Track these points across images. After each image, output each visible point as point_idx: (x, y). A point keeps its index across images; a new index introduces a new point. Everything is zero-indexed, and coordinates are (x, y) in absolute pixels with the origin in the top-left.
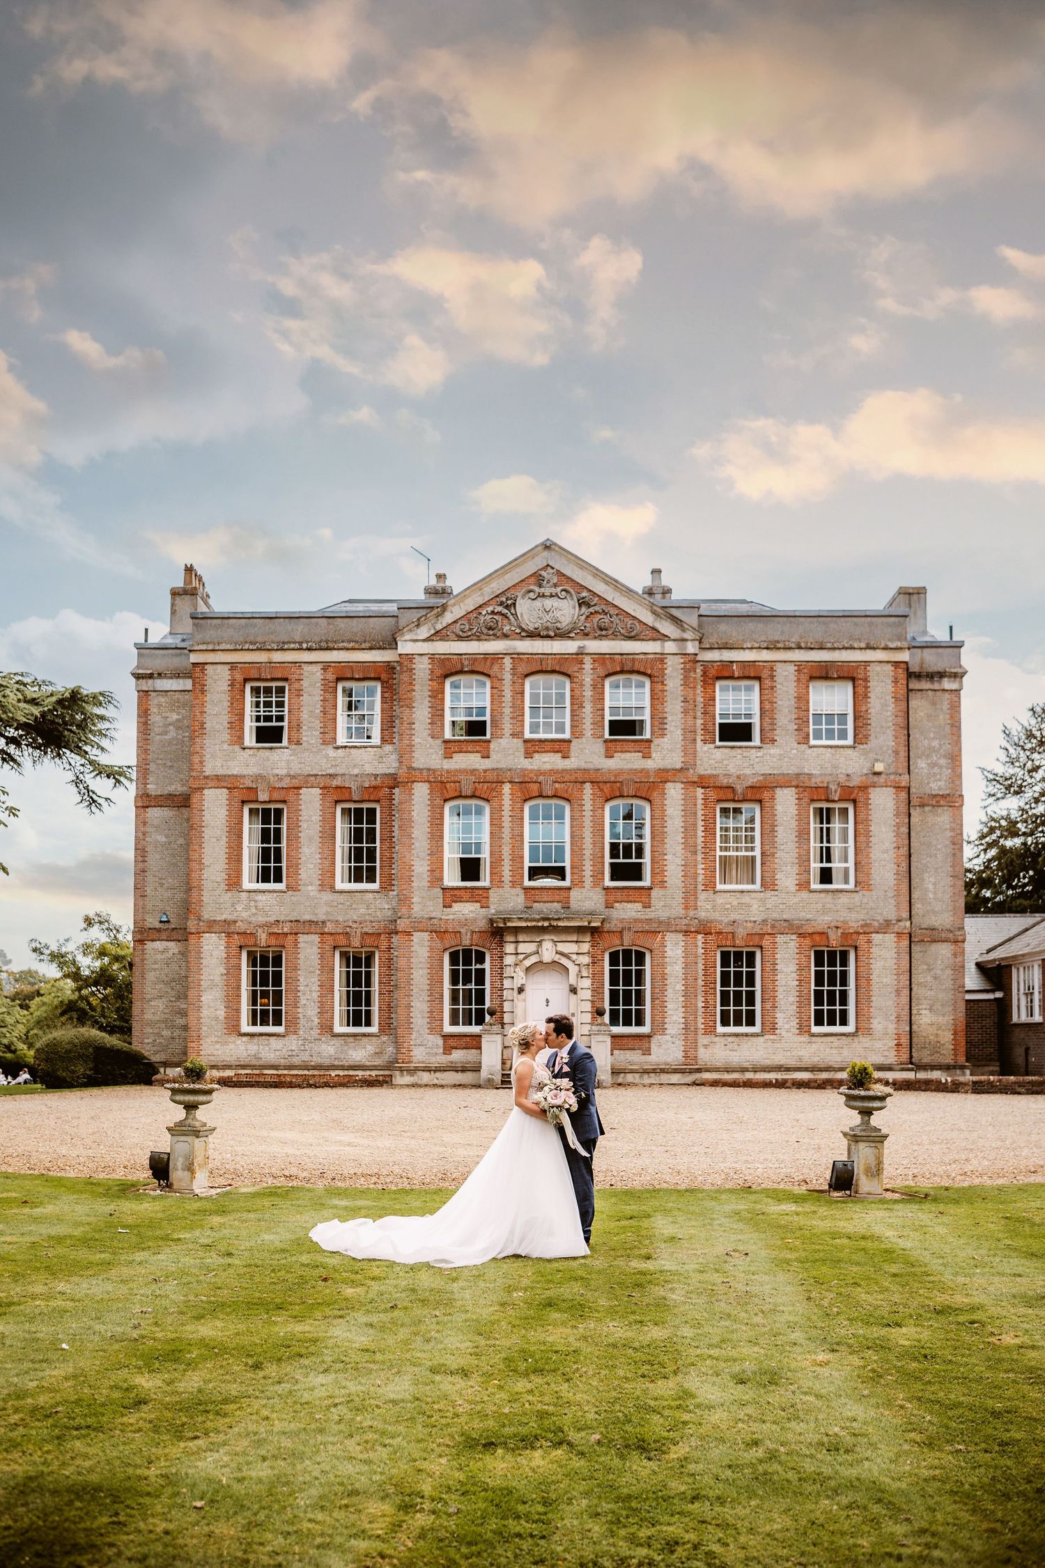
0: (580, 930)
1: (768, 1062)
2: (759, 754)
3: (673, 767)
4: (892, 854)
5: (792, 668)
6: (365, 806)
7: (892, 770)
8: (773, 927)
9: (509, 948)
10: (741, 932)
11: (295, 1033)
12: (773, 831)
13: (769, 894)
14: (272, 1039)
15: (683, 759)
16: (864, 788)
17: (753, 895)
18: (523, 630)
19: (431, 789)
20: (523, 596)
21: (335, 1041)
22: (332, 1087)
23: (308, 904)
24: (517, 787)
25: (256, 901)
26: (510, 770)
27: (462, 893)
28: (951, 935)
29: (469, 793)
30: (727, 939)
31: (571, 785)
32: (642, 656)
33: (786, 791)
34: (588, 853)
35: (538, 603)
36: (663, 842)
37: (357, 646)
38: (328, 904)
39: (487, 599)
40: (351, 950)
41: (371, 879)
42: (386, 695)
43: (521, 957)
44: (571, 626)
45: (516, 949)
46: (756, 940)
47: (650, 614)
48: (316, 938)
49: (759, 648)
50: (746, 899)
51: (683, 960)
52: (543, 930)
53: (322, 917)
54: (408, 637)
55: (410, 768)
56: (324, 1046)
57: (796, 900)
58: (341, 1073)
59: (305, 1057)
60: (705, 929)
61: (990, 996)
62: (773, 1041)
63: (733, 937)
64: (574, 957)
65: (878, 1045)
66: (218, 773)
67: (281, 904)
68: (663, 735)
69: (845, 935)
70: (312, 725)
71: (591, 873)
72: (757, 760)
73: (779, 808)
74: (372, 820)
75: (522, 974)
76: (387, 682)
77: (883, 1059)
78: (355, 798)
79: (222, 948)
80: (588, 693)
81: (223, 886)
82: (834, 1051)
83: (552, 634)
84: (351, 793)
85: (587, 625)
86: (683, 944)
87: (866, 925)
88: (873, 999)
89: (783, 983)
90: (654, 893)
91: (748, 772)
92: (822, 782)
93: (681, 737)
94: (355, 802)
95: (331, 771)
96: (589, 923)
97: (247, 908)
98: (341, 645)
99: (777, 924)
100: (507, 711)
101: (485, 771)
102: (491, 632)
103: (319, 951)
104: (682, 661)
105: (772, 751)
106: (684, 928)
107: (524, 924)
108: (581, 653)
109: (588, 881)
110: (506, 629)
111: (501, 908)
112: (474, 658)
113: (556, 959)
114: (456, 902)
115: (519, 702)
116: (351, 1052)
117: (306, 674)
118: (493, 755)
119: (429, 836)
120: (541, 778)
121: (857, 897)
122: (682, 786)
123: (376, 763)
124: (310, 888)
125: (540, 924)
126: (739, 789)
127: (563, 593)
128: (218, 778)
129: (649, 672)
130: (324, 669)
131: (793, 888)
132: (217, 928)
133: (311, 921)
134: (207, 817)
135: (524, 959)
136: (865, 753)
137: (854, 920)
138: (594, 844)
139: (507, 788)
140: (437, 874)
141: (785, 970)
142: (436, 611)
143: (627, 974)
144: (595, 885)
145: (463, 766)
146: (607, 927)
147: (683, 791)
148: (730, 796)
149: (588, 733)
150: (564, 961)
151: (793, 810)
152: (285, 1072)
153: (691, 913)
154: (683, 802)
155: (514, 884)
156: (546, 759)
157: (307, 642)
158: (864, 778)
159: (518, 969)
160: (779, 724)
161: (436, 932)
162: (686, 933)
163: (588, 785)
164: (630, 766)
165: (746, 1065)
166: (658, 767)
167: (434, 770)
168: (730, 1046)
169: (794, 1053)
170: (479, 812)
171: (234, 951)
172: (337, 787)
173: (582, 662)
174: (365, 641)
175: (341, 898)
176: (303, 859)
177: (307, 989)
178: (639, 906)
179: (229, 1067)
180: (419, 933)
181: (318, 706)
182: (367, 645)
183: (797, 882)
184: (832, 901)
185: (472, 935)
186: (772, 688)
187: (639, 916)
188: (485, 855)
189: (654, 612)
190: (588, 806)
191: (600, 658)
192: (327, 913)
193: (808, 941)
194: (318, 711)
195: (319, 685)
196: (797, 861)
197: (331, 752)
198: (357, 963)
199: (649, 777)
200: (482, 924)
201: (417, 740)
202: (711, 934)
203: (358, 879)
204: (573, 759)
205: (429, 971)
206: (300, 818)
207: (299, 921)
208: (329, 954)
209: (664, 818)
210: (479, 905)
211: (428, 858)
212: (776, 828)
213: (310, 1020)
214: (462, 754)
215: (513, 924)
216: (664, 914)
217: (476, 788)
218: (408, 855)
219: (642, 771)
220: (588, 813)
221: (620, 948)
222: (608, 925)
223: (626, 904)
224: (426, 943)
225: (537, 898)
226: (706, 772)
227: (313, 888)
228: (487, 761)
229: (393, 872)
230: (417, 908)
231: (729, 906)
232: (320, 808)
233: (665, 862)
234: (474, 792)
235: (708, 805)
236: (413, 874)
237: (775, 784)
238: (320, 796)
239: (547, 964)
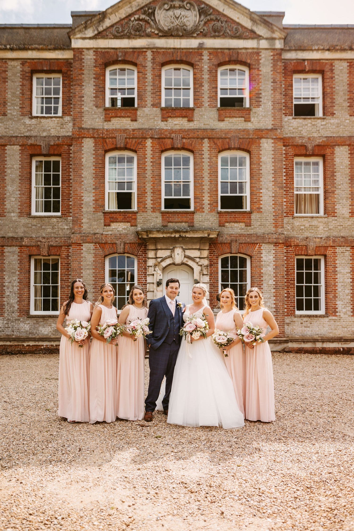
0: (201, 240)
1: (331, 335)
2: (324, 123)
3: (266, 127)
5: (345, 64)
6: (52, 159)
8: (334, 241)
9: (151, 254)
10: (312, 245)
11: (2, 315)
12: (333, 176)
13: (331, 219)
15: (273, 123)
17: (320, 220)
18: (160, 30)
19: (96, 143)
20: (160, 8)
21: (29, 321)
22: (23, 354)
23: (11, 225)
24: (156, 142)
26: (151, 129)
27: (117, 216)
29: (122, 145)
30: (302, 250)
31: (194, 140)
32: (244, 51)
33: (342, 148)
34: (206, 188)
35: (170, 13)
36: (259, 180)
37: (45, 47)
38: (25, 225)
39: (134, 10)
40: (42, 258)
41: (56, 210)
42: (66, 82)
43: (159, 260)
44: (194, 28)
45: (156, 254)
46: (322, 251)
47: (249, 21)
48: (16, 249)
49: (323, 49)
50: (315, 222)
51: (274, 263)
52: (175, 240)
53: (21, 235)
54: (78, 36)
55: (81, 128)
56: (22, 325)
57: (349, 223)
58: (31, 343)
59: (8, 332)
60: (287, 243)
62: (335, 321)
63: (306, 248)
64: (198, 260)
68: (259, 106)
70: (14, 102)
71: (209, 202)
72: (322, 127)
73: (337, 160)
74: (56, 169)
75: (160, 272)
76: (66, 73)
78: (44, 152)
80: (206, 76)
83: (181, 34)
84: (41, 149)
85: (205, 28)
86: (274, 252)
89: (341, 280)
90: (253, 216)
91: (315, 135)
93: (271, 107)
94: (45, 155)
95: (27, 134)
96: (209, 235)
98: (34, 46)
99: (337, 240)
100: (149, 88)
101: (134, 130)
102: (138, 33)
103: (19, 258)
104: (272, 54)
105: (332, 121)
106: (275, 240)
107: (161, 236)
108: (201, 47)
109: (207, 207)
110: (149, 30)
111: (145, 227)
112: (124, 51)
113: (184, 261)
114: (113, 222)
115: (157, 82)
116: (40, 328)
117: (10, 67)
118: (140, 120)
119: (94, 175)
120: (173, 135)
122: (273, 141)
123: (58, 128)
124: (12, 214)
125: (173, 236)
126: (310, 147)
127: (188, 5)
129: (249, 61)
130: (23, 64)
131: (347, 215)
133: (13, 238)
135: (162, 261)
138: (211, 181)
139: (149, 143)
140: (100, 202)
141: (342, 271)
142: (98, 17)
143: (234, 273)
144: (211, 211)
145: (118, 127)
147: (273, 145)
148: (304, 152)
149: (206, 104)
150: (190, 263)
151: (347, 161)
153: (280, 230)
154: (273, 152)
155: (154, 210)
156: (176, 122)
157: (10, 45)
159: (157, 269)
160: (337, 102)
161: (99, 243)
162: (276, 244)
163: (206, 140)
164: (236, 127)
165: (316, 337)
166: (255, 128)
167: (98, 130)
168: (305, 324)
169: (349, 329)
170: (130, 160)
172: (31, 145)
173: (201, 55)
174: (51, 44)
175: (34, 222)
176: (8, 194)
177: (10, 285)
178: (242, 225)
180: (87, 244)
181: (18, 89)
182: (52, 47)
183: (350, 211)
185: (125, 246)
186: (332, 78)
187: (242, 232)
188: (134, 190)
189: (252, 19)
190: (206, 155)
191: (214, 52)
192: (25, 232)
194: (18, 93)
195: (19, 75)
196: (350, 196)
197: (27, 121)
198: (46, 266)
199: (249, 135)
200: (132, 238)
201: (86, 109)
202: (291, 246)
203: (47, 209)
204: (195, 122)
205: (94, 271)
206: (6, 166)
207: (4, 237)
208: (26, 260)
209: (259, 163)
210: (129, 224)
211: (94, 191)
212: (335, 174)
213: (12, 306)
214: (117, 119)
215: (154, 236)
216: (260, 231)
217: (127, 143)
218: (79, 189)
219: (244, 130)
220: (206, 160)
221: (229, 255)
222: (221, 239)
223: (233, 224)
224: (92, 252)
225: (171, 220)
226: (287, 136)
227: (15, 214)
228: (135, 123)
229: (70, 203)
230: (85, 227)
231: (303, 227)
232: (20, 159)
233: (261, 195)
234: (126, 145)
235: (288, 158)
236: (82, 202)
237: (334, 144)
238: (20, 151)
239: (178, 265)
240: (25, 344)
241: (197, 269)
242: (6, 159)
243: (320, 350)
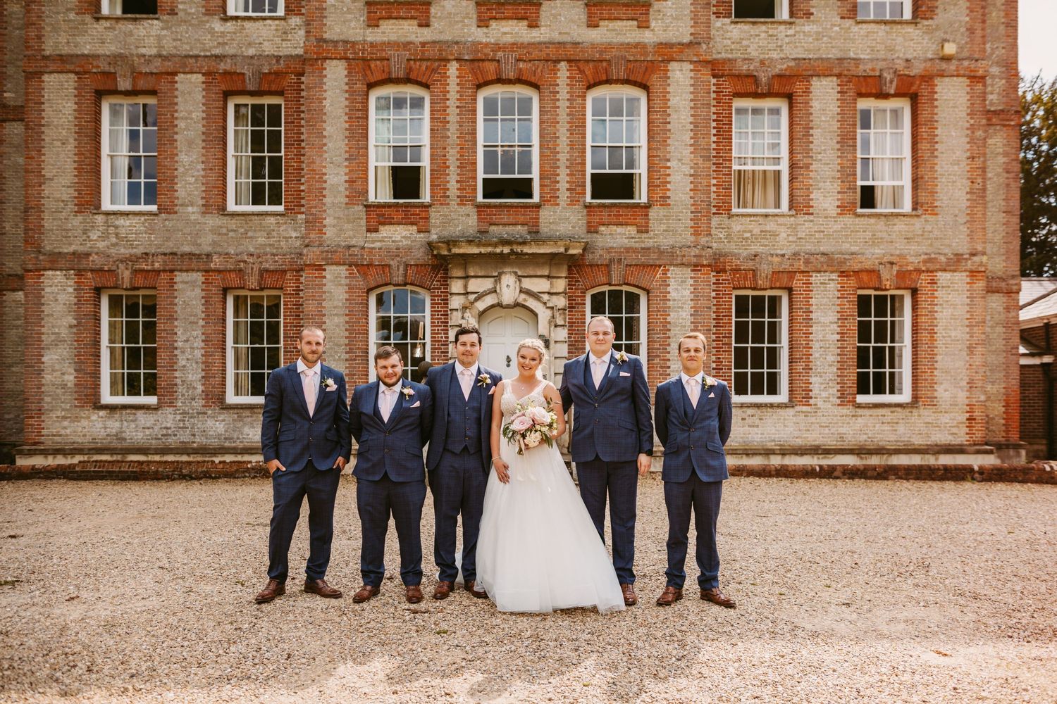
0: (553, 259)
1: (799, 442)
2: (790, 32)
3: (679, 40)
4: (964, 165)
6: (267, 101)
7: (965, 54)
8: (807, 262)
9: (456, 286)
10: (765, 269)
11: (171, 404)
12: (807, 135)
13: (801, 219)
14: (140, 414)
15: (692, 30)
16: (928, 78)
17: (780, 220)
19: (350, 70)
21: (224, 416)
22: (214, 478)
23: (187, 230)
24: (466, 67)
25: (116, 227)
26: (457, 43)
27: (392, 212)
28: (1003, 285)
29: (401, 74)
30: (745, 279)
31: (540, 64)
33: (825, 81)
34: (563, 158)
36: (664, 143)
38: (215, 231)
40: (249, 294)
41: (275, 200)
43: (472, 297)
45: (465, 287)
46: (785, 281)
48: (198, 277)
50: (771, 225)
51: (692, 304)
52: (502, 260)
53: (208, 249)
55: (321, 40)
56: (210, 423)
57: (837, 227)
58: (229, 458)
59: (184, 437)
60: (718, 265)
61: (1036, 361)
62: (806, 414)
63: (754, 276)
64: (545, 297)
65: (945, 419)
66: (63, 52)
67: (151, 230)
69: (902, 275)
71: (568, 186)
72: (787, 40)
73: (816, 105)
74: (275, 121)
77: (950, 437)
78: (251, 87)
79: (71, 290)
81: (71, 206)
82: (886, 427)
84: (244, 81)
86: (691, 282)
87: (930, 260)
88: (939, 358)
89: (820, 337)
90: (654, 213)
91: (774, 55)
92: (873, 70)
94: (252, 95)
95: (218, 51)
96: (566, 250)
97: (104, 236)
99: (812, 259)
101: (423, 44)
103: (203, 294)
105: (807, 28)
106: (694, 260)
107: (475, 250)
109: (564, 196)
111: (445, 233)
113: (520, 300)
114: (384, 224)
116: (246, 430)
118: (435, 24)
119: (347, 133)
120: (500, 54)
121: (918, 224)
122: (692, 67)
123: (278, 40)
124: (190, 209)
125: (498, 250)
126: (764, 80)
128: (62, 59)
131: (833, 211)
132: (62, 264)
133: (191, 254)
134: (48, 112)
135: (476, 300)
136: (930, 31)
137: (913, 254)
138: (571, 145)
139: (453, 69)
140: (358, 186)
141: (822, 319)
144: (573, 202)
145: (393, 38)
146: (589, 258)
147: (692, 74)
148: (752, 88)
150: (531, 303)
151: (834, 107)
152: (157, 458)
153: (703, 240)
154: (692, 89)
155: (463, 201)
156: (506, 29)
158: (929, 64)
159: (467, 314)
161: (357, 265)
162: (696, 267)
163: (563, 64)
164: (621, 39)
165: (770, 445)
166: (658, 41)
167: (354, 43)
168: (749, 421)
169: (832, 430)
170: (417, 103)
171: (88, 295)
172: (226, 73)
175: (233, 224)
176: (181, 169)
177: (188, 345)
178: (632, 230)
179: (79, 451)
180: (334, 267)
183: (839, 203)
184: (884, 228)
185: (406, 270)
187: (632, 243)
188: (425, 163)
190: (563, 93)
192: (214, 243)
193: (852, 282)
196: (838, 175)
197: (217, 26)
199: (646, 54)
200: (419, 255)
201: (330, 1)
202: (724, 271)
203: (257, 200)
204: (543, 29)
205: (347, 319)
206: (176, 115)
207: (175, 254)
208: (217, 298)
209: (665, 110)
210: (415, 228)
211: (346, 164)
212: (811, 131)
213: (191, 387)
214: (392, 21)
215: (462, 251)
216: (665, 242)
217: (411, 69)
218: (318, 161)
219: (637, 45)
220: (563, 104)
221: (606, 288)
222: (591, 256)
223: (615, 228)
224: (344, 281)
225: (494, 219)
226: (719, 56)
227: (195, 209)
228: (425, 31)
229: (302, 188)
230: (330, 233)
231: (748, 235)
232: (204, 101)
233: (668, 171)
234: (408, 74)
235: (723, 102)
236: (324, 185)
237: (810, 73)
238: (204, 86)
239: (508, 307)
240: (217, 460)
241: (544, 315)
242: (176, 100)
243: (777, 470)
